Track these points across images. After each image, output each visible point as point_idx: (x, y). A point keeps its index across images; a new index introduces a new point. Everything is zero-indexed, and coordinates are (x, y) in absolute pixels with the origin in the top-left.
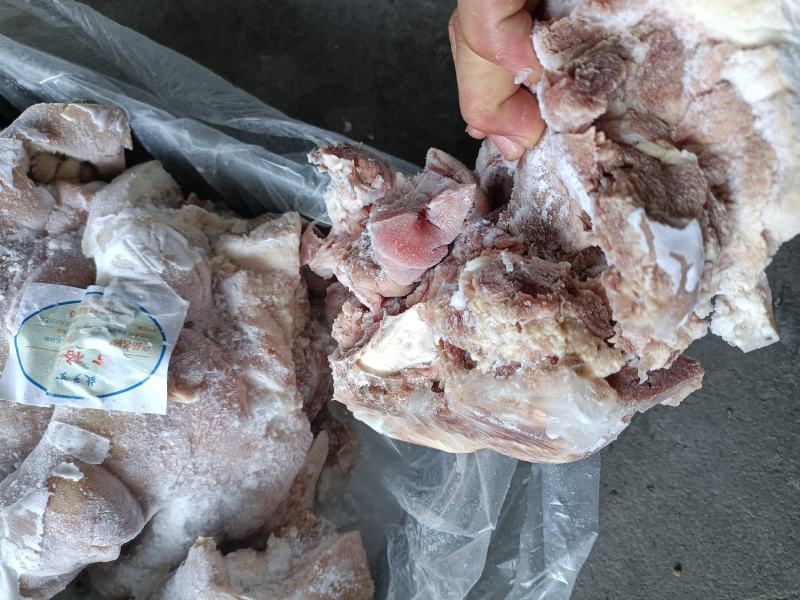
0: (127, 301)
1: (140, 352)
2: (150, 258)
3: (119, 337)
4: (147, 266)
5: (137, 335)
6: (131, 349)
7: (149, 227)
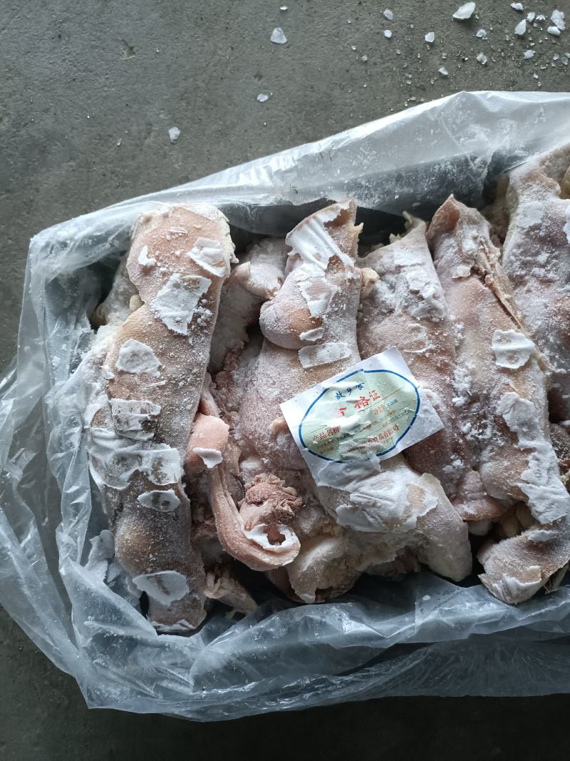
0: (354, 461)
1: (317, 434)
2: (366, 500)
3: (339, 435)
4: (363, 493)
5: (329, 443)
6: (325, 432)
7: (386, 523)
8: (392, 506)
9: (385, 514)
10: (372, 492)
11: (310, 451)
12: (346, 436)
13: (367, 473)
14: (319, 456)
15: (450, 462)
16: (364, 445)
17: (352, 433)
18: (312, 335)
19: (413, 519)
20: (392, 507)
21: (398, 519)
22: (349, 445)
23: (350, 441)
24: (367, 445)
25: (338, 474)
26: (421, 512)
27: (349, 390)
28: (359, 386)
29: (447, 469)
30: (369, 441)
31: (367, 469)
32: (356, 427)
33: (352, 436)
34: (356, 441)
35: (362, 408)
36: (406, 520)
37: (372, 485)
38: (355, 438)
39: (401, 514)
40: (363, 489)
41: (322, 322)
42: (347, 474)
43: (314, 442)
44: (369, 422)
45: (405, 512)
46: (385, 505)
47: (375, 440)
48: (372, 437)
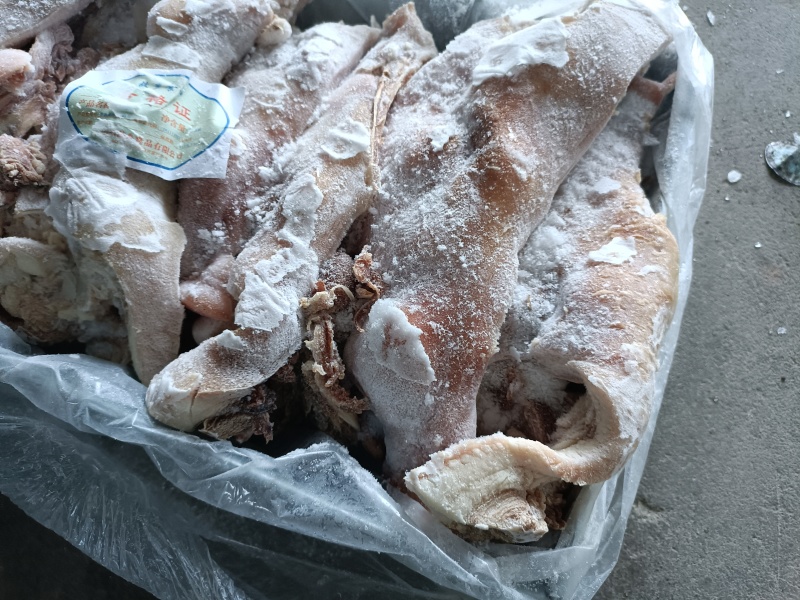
8: (97, 210)
9: (85, 215)
10: (92, 186)
11: (69, 113)
12: (111, 115)
13: (104, 166)
14: (75, 125)
15: (210, 228)
16: (120, 133)
17: (117, 115)
18: (171, 26)
19: (109, 241)
20: (96, 212)
21: (93, 228)
22: (106, 125)
23: (110, 122)
24: (125, 137)
25: (76, 152)
26: (126, 242)
27: (158, 86)
28: (170, 88)
29: (204, 233)
30: (131, 135)
31: (108, 163)
32: (127, 113)
33: (115, 118)
34: (116, 124)
35: (153, 103)
36: (102, 235)
37: (99, 182)
38: (118, 121)
39: (100, 225)
40: (85, 179)
41: (190, 22)
42: (84, 156)
43: (78, 105)
44: (145, 118)
45: (106, 227)
46: (92, 205)
47: (137, 139)
48: (138, 135)
